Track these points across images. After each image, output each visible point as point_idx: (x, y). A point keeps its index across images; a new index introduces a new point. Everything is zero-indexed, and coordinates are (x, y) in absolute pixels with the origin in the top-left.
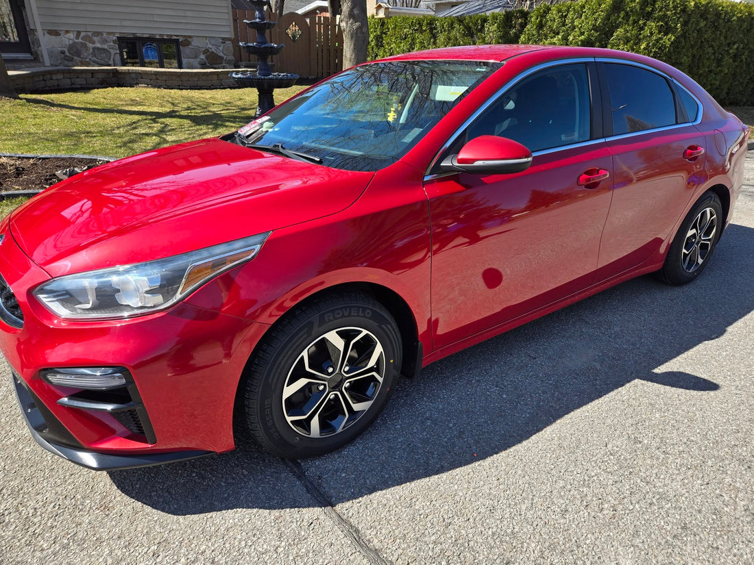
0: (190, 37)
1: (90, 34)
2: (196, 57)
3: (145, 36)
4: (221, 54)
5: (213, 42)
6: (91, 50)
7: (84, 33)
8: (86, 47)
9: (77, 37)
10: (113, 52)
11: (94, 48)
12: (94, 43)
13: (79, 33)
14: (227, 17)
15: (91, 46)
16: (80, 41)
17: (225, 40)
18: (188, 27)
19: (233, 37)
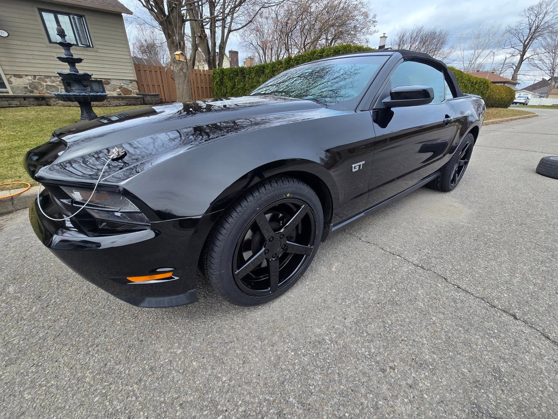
0: (109, 79)
1: (43, 77)
2: (114, 91)
4: (130, 89)
5: (124, 82)
6: (45, 86)
7: (39, 77)
8: (41, 84)
9: (34, 79)
10: (59, 87)
12: (46, 82)
13: (35, 76)
14: (131, 68)
15: (45, 84)
16: (36, 81)
17: (131, 81)
18: (107, 74)
19: (137, 79)
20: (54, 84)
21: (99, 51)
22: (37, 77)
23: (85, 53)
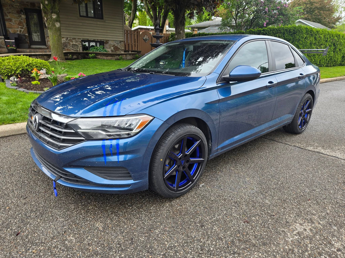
0: (108, 40)
1: (71, 39)
2: (110, 48)
3: (92, 40)
4: (119, 47)
5: (116, 42)
6: (71, 45)
7: (69, 38)
8: (69, 44)
9: (67, 40)
10: (79, 46)
11: (73, 44)
12: (73, 42)
13: (67, 38)
14: (122, 33)
15: (72, 43)
16: (67, 41)
17: (121, 41)
18: (107, 36)
19: (124, 40)
20: (77, 44)
21: (107, 21)
22: (69, 39)
23: (98, 23)
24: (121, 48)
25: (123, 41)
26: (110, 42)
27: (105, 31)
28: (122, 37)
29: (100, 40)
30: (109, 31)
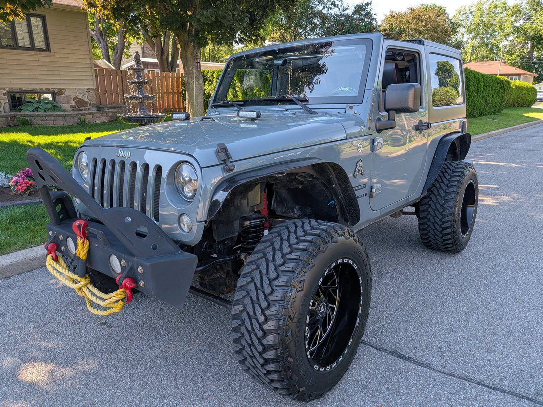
0: (64, 89)
2: (68, 103)
3: (29, 89)
4: (86, 99)
10: (3, 102)
14: (90, 74)
17: (89, 90)
18: (62, 82)
19: (96, 87)
21: (57, 56)
23: (41, 59)
24: (90, 102)
25: (93, 89)
26: (67, 93)
27: (56, 73)
28: (91, 83)
29: (46, 89)
30: (62, 73)
